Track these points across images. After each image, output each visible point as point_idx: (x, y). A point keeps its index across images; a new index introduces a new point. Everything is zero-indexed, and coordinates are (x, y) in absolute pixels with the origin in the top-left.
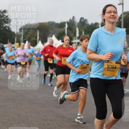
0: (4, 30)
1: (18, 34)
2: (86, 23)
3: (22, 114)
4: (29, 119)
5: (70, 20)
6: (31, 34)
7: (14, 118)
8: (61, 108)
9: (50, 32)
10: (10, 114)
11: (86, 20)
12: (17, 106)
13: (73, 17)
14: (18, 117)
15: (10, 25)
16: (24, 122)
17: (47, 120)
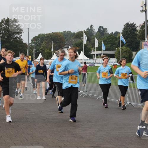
0: (14, 41)
1: (30, 46)
2: (106, 32)
3: (36, 135)
4: (43, 141)
5: (88, 29)
6: (44, 45)
7: (27, 140)
8: (80, 127)
9: (66, 43)
10: (23, 135)
11: (106, 29)
12: (30, 126)
13: (91, 26)
14: (32, 138)
15: (21, 36)
16: (39, 143)
17: (63, 141)
